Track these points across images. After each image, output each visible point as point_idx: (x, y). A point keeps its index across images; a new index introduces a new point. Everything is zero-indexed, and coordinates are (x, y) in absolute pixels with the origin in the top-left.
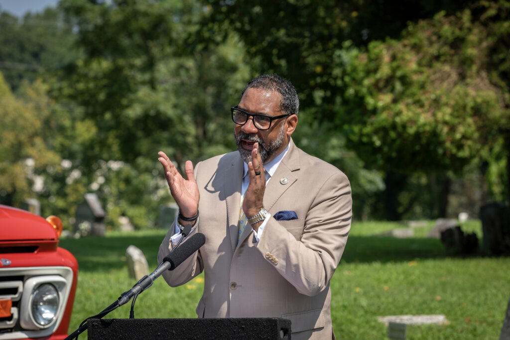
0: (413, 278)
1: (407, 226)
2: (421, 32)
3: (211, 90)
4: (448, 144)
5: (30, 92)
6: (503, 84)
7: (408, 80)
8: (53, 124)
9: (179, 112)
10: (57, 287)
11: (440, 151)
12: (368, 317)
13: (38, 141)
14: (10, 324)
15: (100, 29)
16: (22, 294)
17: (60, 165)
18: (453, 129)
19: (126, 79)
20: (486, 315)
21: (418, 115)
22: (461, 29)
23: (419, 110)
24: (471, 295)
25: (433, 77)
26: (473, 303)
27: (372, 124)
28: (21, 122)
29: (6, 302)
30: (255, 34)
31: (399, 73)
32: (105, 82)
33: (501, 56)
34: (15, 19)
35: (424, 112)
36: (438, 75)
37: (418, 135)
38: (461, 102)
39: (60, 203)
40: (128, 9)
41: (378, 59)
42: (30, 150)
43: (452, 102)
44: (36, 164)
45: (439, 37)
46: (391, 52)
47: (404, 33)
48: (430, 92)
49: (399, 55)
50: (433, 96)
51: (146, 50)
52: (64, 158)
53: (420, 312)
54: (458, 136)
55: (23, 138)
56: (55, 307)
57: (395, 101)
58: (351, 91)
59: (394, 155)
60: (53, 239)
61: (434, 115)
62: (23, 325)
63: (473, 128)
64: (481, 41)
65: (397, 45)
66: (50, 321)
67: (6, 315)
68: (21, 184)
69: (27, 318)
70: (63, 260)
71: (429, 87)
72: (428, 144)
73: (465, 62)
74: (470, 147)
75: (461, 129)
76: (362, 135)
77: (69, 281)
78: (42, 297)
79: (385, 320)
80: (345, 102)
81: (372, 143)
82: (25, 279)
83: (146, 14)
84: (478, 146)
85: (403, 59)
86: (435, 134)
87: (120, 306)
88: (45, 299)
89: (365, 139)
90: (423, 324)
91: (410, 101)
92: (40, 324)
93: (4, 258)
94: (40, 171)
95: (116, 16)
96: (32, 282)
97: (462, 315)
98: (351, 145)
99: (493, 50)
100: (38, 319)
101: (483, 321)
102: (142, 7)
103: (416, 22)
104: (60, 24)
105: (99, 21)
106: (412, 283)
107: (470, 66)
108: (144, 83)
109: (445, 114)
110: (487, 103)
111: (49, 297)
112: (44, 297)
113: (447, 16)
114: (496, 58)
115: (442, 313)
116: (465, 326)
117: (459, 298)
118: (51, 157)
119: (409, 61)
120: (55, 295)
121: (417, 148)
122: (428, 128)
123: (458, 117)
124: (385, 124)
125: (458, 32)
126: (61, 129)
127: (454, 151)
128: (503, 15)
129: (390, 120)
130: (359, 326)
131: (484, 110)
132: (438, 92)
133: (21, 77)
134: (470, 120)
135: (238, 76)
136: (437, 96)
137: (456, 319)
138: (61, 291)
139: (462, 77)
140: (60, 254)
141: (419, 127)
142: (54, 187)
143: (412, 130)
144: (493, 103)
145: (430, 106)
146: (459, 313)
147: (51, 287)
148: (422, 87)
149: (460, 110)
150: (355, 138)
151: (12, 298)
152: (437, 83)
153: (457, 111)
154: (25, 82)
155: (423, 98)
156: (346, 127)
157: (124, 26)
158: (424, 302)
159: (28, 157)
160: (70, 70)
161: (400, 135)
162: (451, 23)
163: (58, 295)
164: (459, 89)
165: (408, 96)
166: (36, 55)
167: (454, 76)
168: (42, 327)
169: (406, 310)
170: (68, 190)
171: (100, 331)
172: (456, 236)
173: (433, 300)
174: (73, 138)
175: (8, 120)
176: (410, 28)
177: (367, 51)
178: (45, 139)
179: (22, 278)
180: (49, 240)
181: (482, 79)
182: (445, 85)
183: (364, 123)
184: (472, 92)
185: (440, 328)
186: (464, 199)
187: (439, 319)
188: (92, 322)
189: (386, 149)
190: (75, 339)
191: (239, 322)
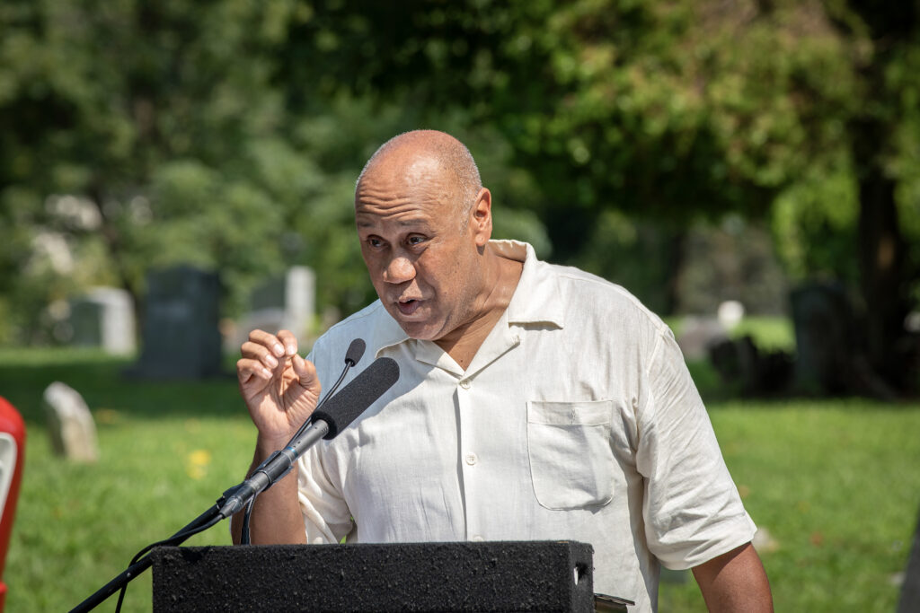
3: (167, 40)
4: (735, 157)
6: (855, 20)
11: (718, 171)
18: (746, 122)
20: (854, 528)
21: (668, 93)
23: (671, 82)
25: (702, 9)
26: (820, 500)
27: (569, 114)
35: (685, 85)
37: (669, 138)
38: (764, 64)
43: (744, 64)
48: (696, 41)
50: (700, 50)
54: (757, 136)
57: (619, 63)
58: (520, 44)
59: (617, 180)
61: (705, 92)
63: (790, 119)
71: (694, 31)
72: (693, 153)
74: (784, 162)
75: (765, 124)
76: (544, 137)
77: (7, 464)
81: (566, 157)
84: (801, 158)
86: (705, 134)
87: (224, 517)
89: (554, 148)
91: (649, 61)
97: (803, 528)
98: (522, 160)
101: (849, 542)
109: (729, 90)
110: (821, 64)
116: (812, 552)
117: (788, 491)
121: (668, 164)
122: (691, 122)
123: (757, 95)
124: (597, 113)
127: (747, 168)
129: (609, 106)
131: (814, 80)
132: (714, 41)
134: (784, 103)
136: (712, 51)
137: (792, 538)
139: (766, 6)
141: (671, 120)
143: (655, 126)
144: (833, 64)
145: (697, 73)
146: (796, 524)
148: (678, 29)
149: (761, 80)
150: (530, 145)
152: (711, 23)
153: (757, 81)
155: (681, 55)
156: (512, 121)
161: (630, 138)
164: (760, 33)
165: (649, 52)
167: (748, 7)
171: (180, 573)
172: (744, 360)
181: (809, 11)
182: (729, 27)
183: (549, 112)
184: (786, 39)
188: (162, 554)
189: (600, 168)
190: (119, 591)
191: (486, 549)
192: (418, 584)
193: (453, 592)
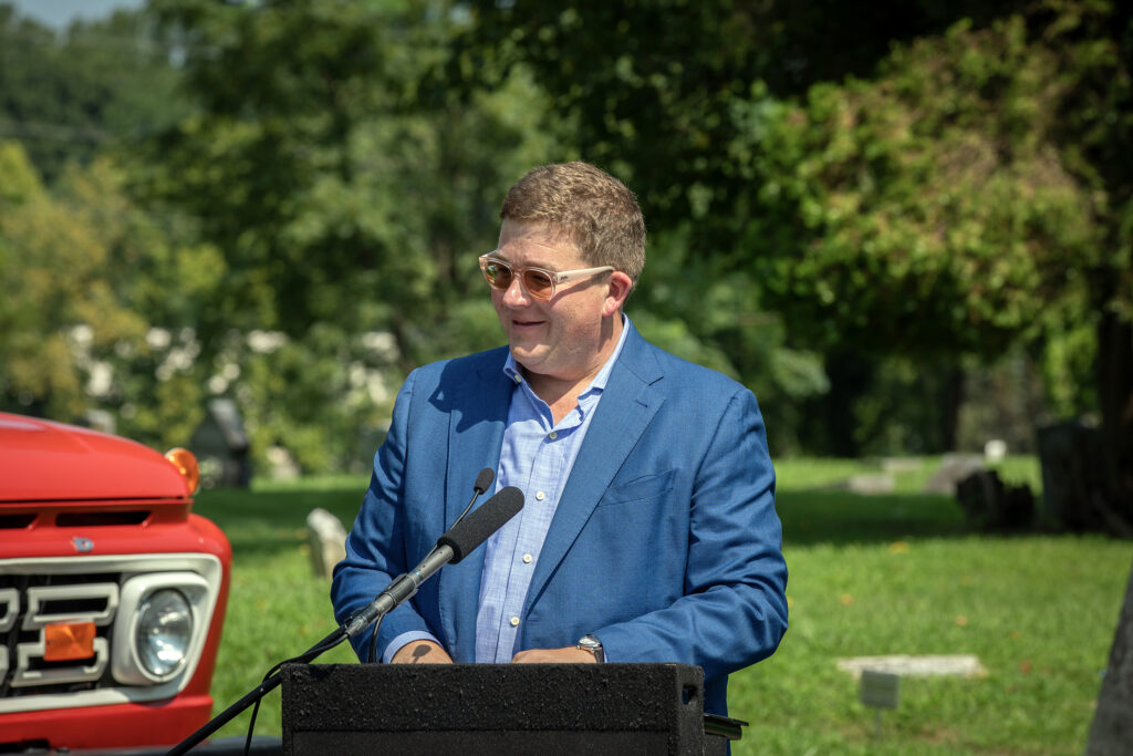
0: (901, 578)
1: (879, 468)
2: (920, 64)
3: (466, 183)
4: (975, 299)
5: (83, 188)
6: (1090, 172)
7: (891, 165)
8: (131, 253)
9: (399, 229)
10: (189, 595)
11: (959, 313)
12: (818, 659)
13: (100, 290)
14: (92, 672)
15: (234, 56)
16: (115, 612)
17: (143, 339)
18: (985, 267)
19: (289, 162)
20: (1063, 655)
21: (912, 238)
22: (1003, 57)
23: (914, 228)
24: (1028, 615)
25: (944, 159)
26: (1033, 630)
27: (816, 257)
28: (62, 250)
29: (84, 627)
30: (567, 67)
31: (873, 151)
32: (247, 166)
33: (1089, 113)
34: (49, 34)
35: (927, 231)
36: (955, 155)
37: (912, 280)
38: (1003, 212)
39: (146, 420)
40: (294, 14)
41: (828, 120)
42: (81, 309)
43: (984, 211)
44: (95, 337)
45: (957, 76)
46: (857, 107)
47: (883, 65)
48: (938, 190)
49: (874, 114)
50: (943, 199)
51: (329, 100)
52: (154, 324)
53: (924, 649)
54: (996, 281)
55: (68, 282)
56: (185, 638)
57: (864, 209)
58: (772, 189)
59: (861, 320)
60: (180, 498)
61: (946, 238)
62: (118, 675)
63: (1028, 265)
64: (1045, 82)
65: (869, 92)
66: (174, 666)
67: (83, 654)
68: (64, 378)
69: (126, 661)
70: (201, 540)
71: (936, 180)
72: (934, 297)
73: (1011, 129)
74: (1020, 305)
75: (1003, 269)
76: (793, 280)
77: (213, 584)
78: (157, 618)
79: (854, 667)
80: (759, 210)
81: (814, 298)
82: (123, 579)
83: (332, 26)
84: (1038, 303)
85: (881, 121)
86: (946, 277)
88: (164, 620)
89: (801, 289)
90: (931, 675)
91: (895, 208)
92: (154, 674)
93: (80, 535)
94: (102, 352)
95: (269, 29)
96: (137, 587)
97: (1014, 656)
98: (771, 301)
99: (1069, 103)
100: (150, 662)
101: (1058, 668)
102: (322, 9)
103: (908, 43)
104: (144, 44)
105: (230, 38)
106: (899, 590)
107: (1022, 135)
108: (325, 169)
109: (969, 236)
110: (1058, 213)
111: (173, 616)
112: (163, 616)
113: (974, 29)
114: (1075, 119)
115: (972, 651)
116: (1020, 679)
117: (1005, 621)
118: (127, 322)
119: (894, 126)
120: (185, 613)
121: (910, 306)
122: (932, 266)
123: (996, 242)
124: (841, 257)
125: (996, 65)
126: (148, 265)
127: (988, 312)
128: (1093, 27)
129: (855, 249)
130: (799, 679)
131: (1050, 227)
132: (955, 190)
133: (61, 155)
134: (1021, 249)
135: (523, 155)
136: (952, 199)
137: (1001, 665)
138: (196, 604)
139: (1006, 158)
140: (195, 529)
141: (914, 264)
142: (133, 387)
143: (898, 270)
144: (1070, 211)
145: (938, 219)
146: (1007, 652)
147: (175, 597)
148: (922, 178)
149: (1000, 227)
150: (780, 286)
151: (96, 620)
152: (953, 172)
153: (995, 228)
154: (71, 167)
155: (923, 202)
156: (761, 263)
157: (285, 50)
158: (933, 630)
159: (77, 322)
160: (170, 141)
161: (874, 280)
162: (982, 45)
163: (191, 612)
164: (999, 182)
165: (893, 199)
166: (93, 111)
167: (989, 156)
168: (157, 679)
169: (895, 646)
170: (164, 392)
171: (308, 689)
172: (989, 491)
173: (951, 625)
174: (170, 283)
175: (36, 245)
176: (897, 55)
177: (805, 103)
178: (114, 285)
179: (116, 578)
180: (171, 498)
181: (1047, 162)
182: (970, 175)
183: (799, 256)
184: (1025, 189)
185: (967, 684)
186: (988, 413)
187: (965, 665)
188: (291, 671)
189: (844, 309)
190: (253, 706)
191: (598, 670)
192: (533, 702)
193: (566, 711)
